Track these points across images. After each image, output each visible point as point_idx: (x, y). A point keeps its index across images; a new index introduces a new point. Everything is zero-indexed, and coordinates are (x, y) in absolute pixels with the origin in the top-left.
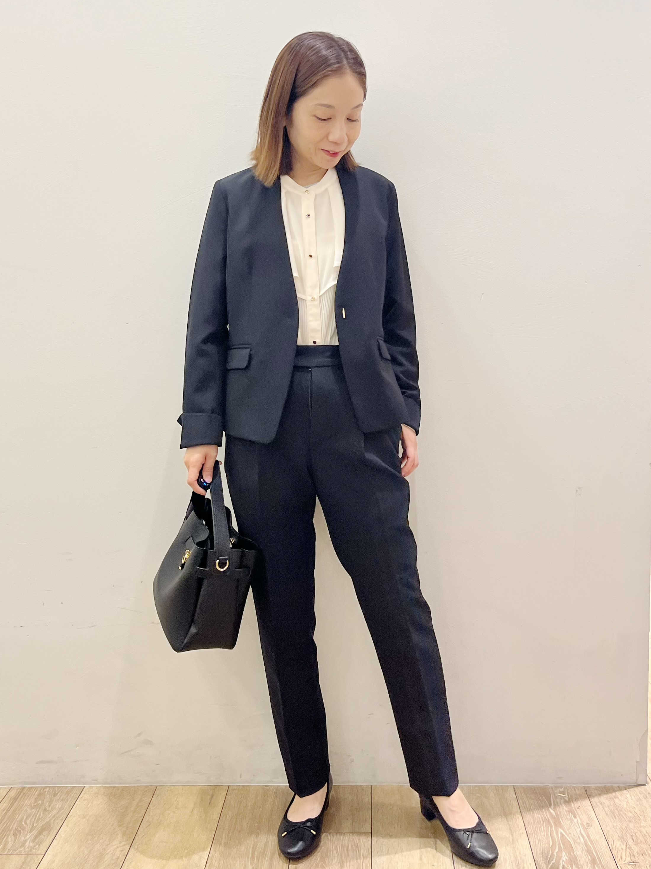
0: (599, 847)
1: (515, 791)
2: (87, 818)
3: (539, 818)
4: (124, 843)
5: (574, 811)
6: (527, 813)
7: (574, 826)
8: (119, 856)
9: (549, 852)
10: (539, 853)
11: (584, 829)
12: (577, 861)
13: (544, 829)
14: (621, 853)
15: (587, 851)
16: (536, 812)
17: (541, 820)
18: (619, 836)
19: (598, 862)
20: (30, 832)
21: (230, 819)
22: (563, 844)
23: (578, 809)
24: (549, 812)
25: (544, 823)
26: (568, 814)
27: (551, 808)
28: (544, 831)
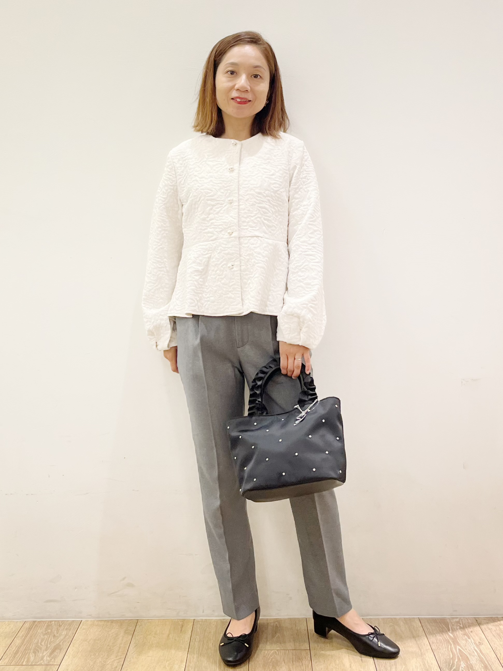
0: (490, 658)
1: (420, 621)
2: (88, 641)
3: (441, 639)
4: (119, 657)
5: (468, 634)
6: (431, 636)
7: (469, 644)
9: (451, 661)
10: (443, 663)
11: (477, 646)
12: (473, 667)
13: (445, 647)
15: (480, 661)
16: (438, 635)
17: (442, 640)
19: (489, 668)
20: (46, 650)
21: (198, 641)
22: (461, 656)
23: (471, 633)
24: (447, 635)
25: (445, 642)
26: (463, 636)
27: (449, 632)
28: (445, 648)
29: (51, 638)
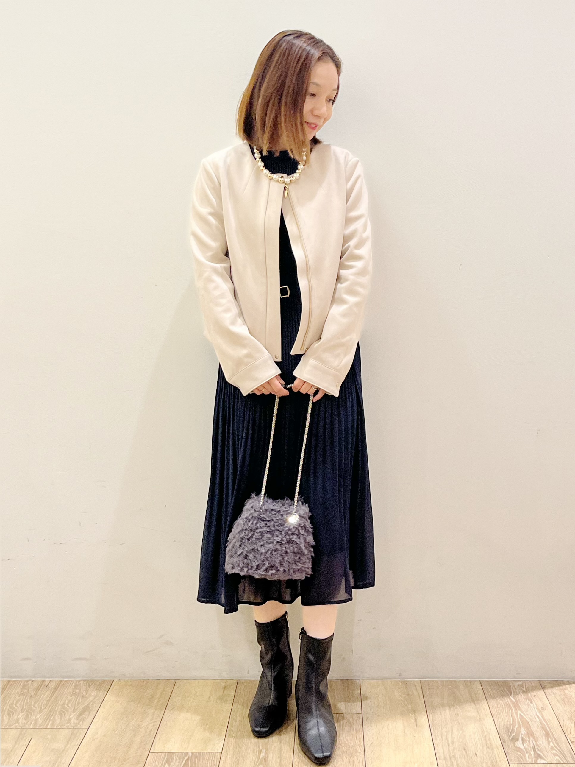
0: (552, 725)
1: (481, 684)
4: (154, 720)
5: (531, 699)
6: (491, 701)
7: (531, 709)
8: (152, 730)
9: (511, 727)
10: (502, 729)
11: (539, 712)
12: (534, 734)
13: (505, 711)
14: (570, 730)
15: (542, 728)
16: (500, 699)
17: (503, 705)
18: (568, 717)
19: (551, 735)
20: (74, 712)
22: (522, 721)
23: (534, 697)
24: (509, 700)
25: (506, 707)
26: (526, 700)
27: (511, 696)
28: (506, 713)
29: (79, 698)
